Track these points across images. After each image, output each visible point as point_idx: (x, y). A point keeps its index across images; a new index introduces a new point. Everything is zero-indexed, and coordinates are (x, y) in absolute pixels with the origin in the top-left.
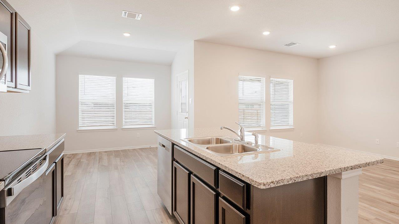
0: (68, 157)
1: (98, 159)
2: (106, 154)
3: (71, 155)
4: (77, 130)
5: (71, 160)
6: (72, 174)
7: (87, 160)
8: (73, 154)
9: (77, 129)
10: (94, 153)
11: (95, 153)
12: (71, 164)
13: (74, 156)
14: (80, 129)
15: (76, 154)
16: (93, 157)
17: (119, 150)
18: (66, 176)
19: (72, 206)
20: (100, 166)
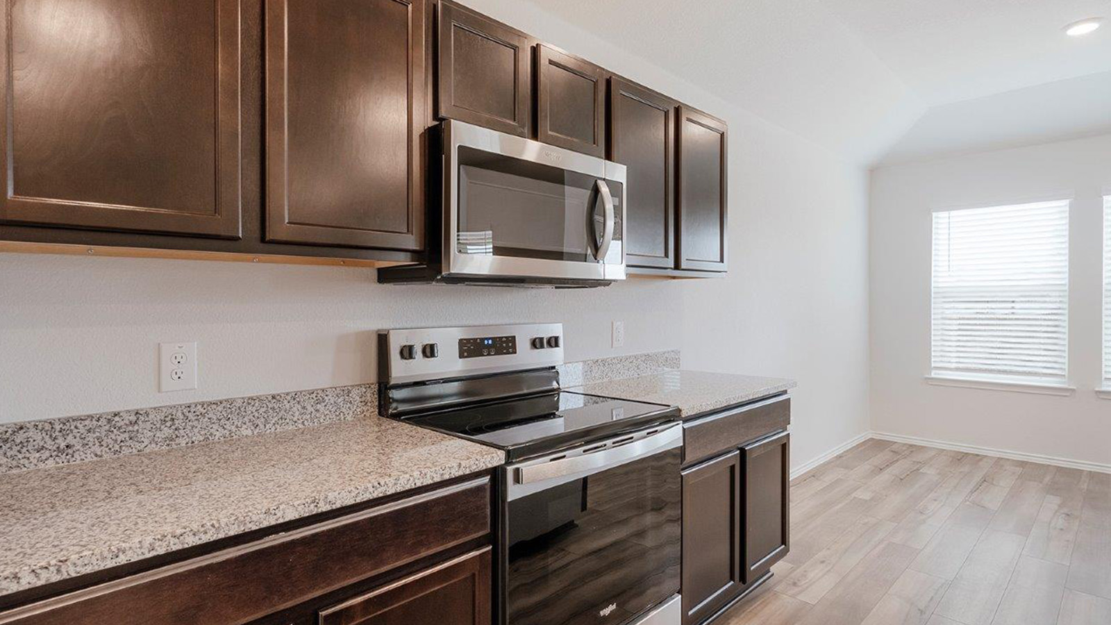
0: (892, 451)
1: (977, 478)
2: (1019, 470)
3: (904, 448)
4: (926, 378)
5: (897, 461)
6: (872, 499)
7: (939, 474)
8: (911, 446)
9: (927, 376)
10: (978, 458)
11: (981, 460)
12: (889, 470)
13: (912, 451)
14: (934, 374)
15: (921, 449)
16: (966, 469)
17: (1082, 471)
18: (855, 498)
19: (814, 582)
20: (968, 503)
